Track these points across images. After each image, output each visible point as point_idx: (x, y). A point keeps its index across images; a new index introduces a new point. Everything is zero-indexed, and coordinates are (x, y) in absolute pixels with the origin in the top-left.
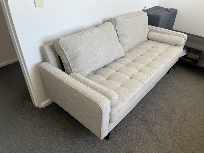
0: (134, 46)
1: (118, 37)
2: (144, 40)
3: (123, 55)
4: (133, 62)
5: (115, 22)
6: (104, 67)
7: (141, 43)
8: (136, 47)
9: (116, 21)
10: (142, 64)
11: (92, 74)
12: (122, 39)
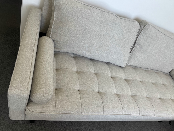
0: (146, 67)
1: (135, 44)
2: (164, 71)
3: (123, 66)
4: (125, 80)
5: (144, 27)
6: (92, 60)
7: (157, 72)
8: (147, 70)
9: (147, 27)
10: (130, 90)
11: (73, 56)
12: (137, 49)
